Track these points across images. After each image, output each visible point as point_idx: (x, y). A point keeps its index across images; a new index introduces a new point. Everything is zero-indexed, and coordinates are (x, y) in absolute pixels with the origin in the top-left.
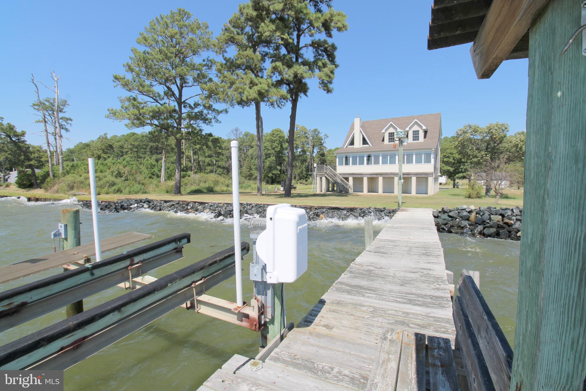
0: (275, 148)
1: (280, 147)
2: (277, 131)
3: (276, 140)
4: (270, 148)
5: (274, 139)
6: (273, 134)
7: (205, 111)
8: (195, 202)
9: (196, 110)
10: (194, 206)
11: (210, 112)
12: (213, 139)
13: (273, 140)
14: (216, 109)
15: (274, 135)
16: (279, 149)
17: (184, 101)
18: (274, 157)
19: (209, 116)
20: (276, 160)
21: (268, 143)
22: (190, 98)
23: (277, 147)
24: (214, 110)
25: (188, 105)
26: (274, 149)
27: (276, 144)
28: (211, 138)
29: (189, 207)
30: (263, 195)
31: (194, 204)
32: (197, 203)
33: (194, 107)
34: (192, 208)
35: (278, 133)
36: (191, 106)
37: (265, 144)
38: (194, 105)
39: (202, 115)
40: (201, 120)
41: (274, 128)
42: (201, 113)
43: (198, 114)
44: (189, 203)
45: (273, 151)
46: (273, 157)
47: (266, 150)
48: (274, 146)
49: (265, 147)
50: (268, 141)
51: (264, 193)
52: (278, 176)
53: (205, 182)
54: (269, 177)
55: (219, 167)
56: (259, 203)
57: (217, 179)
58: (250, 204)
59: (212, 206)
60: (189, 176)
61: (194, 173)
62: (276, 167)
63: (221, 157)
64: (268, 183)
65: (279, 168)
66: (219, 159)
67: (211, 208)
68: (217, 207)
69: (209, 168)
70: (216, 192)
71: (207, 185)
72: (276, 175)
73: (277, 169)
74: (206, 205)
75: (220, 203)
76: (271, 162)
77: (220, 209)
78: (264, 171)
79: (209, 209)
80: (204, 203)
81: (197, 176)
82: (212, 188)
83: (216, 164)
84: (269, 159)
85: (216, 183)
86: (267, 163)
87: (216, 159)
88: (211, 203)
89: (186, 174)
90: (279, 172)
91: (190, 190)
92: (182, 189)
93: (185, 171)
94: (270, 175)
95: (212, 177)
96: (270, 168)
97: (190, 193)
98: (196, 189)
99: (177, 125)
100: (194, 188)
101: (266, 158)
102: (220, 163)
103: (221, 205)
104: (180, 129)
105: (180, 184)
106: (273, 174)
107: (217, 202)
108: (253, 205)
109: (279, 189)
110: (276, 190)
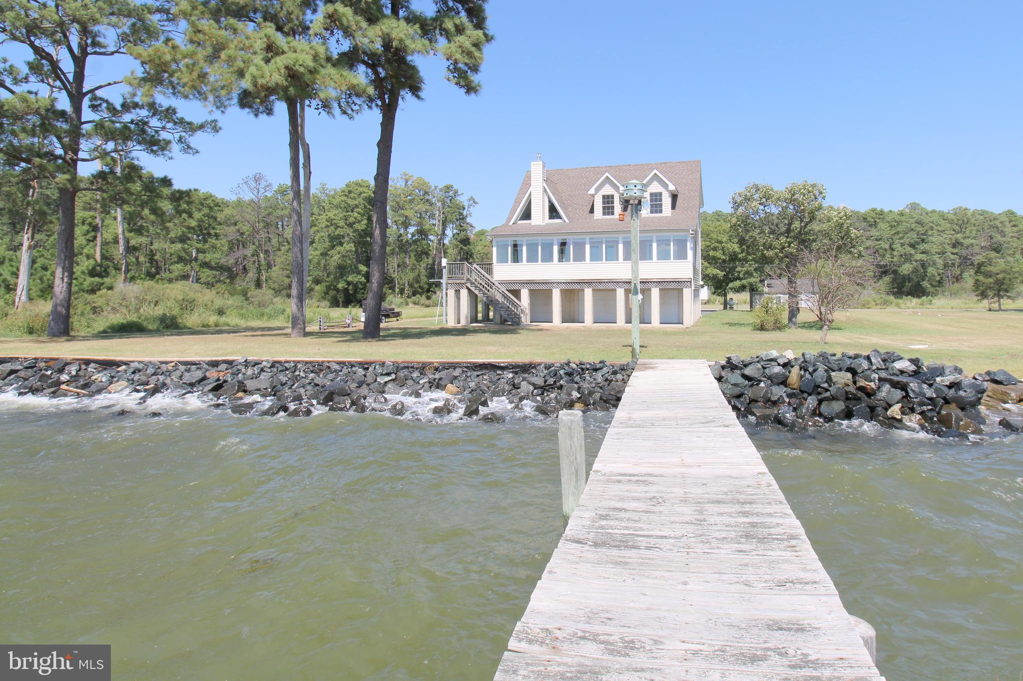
0: (354, 223)
1: (365, 222)
2: (358, 184)
3: (357, 206)
4: (341, 223)
5: (350, 201)
6: (350, 192)
7: (154, 122)
8: (87, 362)
9: (127, 118)
10: (81, 373)
11: (170, 125)
12: (173, 194)
13: (349, 206)
14: (188, 119)
15: (352, 195)
16: (364, 227)
17: (92, 91)
18: (352, 245)
19: (164, 135)
20: (356, 252)
21: (336, 212)
22: (109, 84)
23: (359, 222)
24: (181, 122)
25: (105, 105)
26: (350, 225)
27: (356, 215)
28: (166, 191)
29: (64, 377)
30: (306, 334)
31: (83, 367)
32: (92, 365)
33: (119, 108)
34: (74, 379)
35: (361, 189)
36: (115, 109)
37: (331, 215)
38: (123, 105)
39: (143, 131)
40: (139, 143)
42: (142, 124)
43: (133, 126)
44: (67, 364)
45: (349, 231)
46: (348, 243)
47: (332, 228)
48: (351, 220)
49: (330, 220)
50: (338, 207)
51: (312, 328)
52: (360, 286)
53: (156, 303)
54: (338, 290)
55: (206, 265)
56: (282, 359)
57: (191, 295)
58: (256, 364)
59: (139, 371)
60: (110, 288)
61: (125, 280)
62: (356, 268)
63: (213, 240)
64: (335, 303)
65: (363, 268)
66: (207, 246)
67: (136, 377)
68: (154, 374)
69: (178, 268)
70: (185, 327)
71: (159, 311)
72: (355, 286)
73: (359, 272)
74: (124, 367)
75: (166, 363)
76: (343, 256)
77: (161, 378)
78: (328, 276)
79: (129, 380)
80: (117, 364)
81: (134, 289)
82: (174, 318)
83: (196, 259)
84: (339, 248)
85: (188, 305)
86: (335, 258)
87: (199, 246)
88: (140, 362)
89: (102, 284)
90: (363, 280)
91: (107, 324)
92: (76, 321)
93: (101, 277)
94: (341, 285)
95: (177, 290)
96: (342, 270)
97: (104, 332)
98: (125, 322)
99: (66, 153)
100: (117, 319)
101: (333, 247)
102: (208, 257)
103: (170, 367)
104: (75, 162)
105: (68, 309)
106: (349, 283)
107: (155, 359)
108: (264, 363)
109: (355, 319)
110: (348, 322)
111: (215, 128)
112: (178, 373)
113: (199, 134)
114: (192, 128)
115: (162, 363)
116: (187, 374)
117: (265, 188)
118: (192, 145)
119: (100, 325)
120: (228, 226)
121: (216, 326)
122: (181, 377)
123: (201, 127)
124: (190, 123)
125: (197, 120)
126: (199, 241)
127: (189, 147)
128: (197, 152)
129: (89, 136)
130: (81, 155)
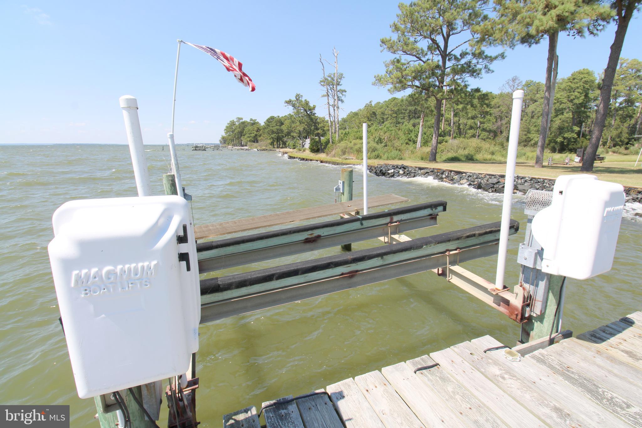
0: (574, 99)
1: (583, 97)
2: (580, 73)
3: (578, 88)
4: (565, 100)
5: (573, 86)
6: (574, 79)
7: (474, 61)
8: (451, 171)
9: (463, 61)
10: (449, 175)
11: (481, 60)
12: (480, 95)
13: (572, 88)
14: (489, 55)
15: (576, 81)
16: (581, 101)
17: (449, 53)
18: (571, 114)
19: (479, 66)
20: (573, 118)
21: (562, 93)
22: (457, 47)
23: (578, 98)
24: (486, 57)
25: (453, 57)
26: (571, 101)
27: (576, 93)
28: (477, 94)
29: (444, 176)
30: (543, 167)
31: (450, 173)
32: (453, 172)
33: (460, 57)
34: (447, 177)
35: (582, 76)
36: (457, 58)
37: (558, 96)
38: (461, 55)
39: (470, 66)
40: (468, 73)
41: (577, 70)
42: (469, 64)
43: (465, 65)
44: (444, 171)
45: (570, 105)
46: (567, 113)
47: (558, 104)
48: (572, 97)
49: (557, 99)
50: (563, 90)
51: (545, 164)
52: (573, 140)
53: (464, 149)
54: (556, 142)
55: (484, 130)
56: (537, 177)
57: (480, 145)
58: (523, 178)
59: (471, 176)
60: (446, 142)
61: (452, 138)
62: (572, 128)
63: (488, 117)
64: (554, 150)
65: (576, 129)
66: (485, 120)
67: (470, 178)
68: (476, 178)
69: (471, 132)
70: (477, 160)
71: (466, 152)
72: (569, 140)
73: (573, 131)
74: (464, 174)
75: (481, 174)
76: (563, 121)
77: (480, 180)
78: (551, 134)
79: (467, 180)
80: (462, 173)
81: (456, 142)
82: (472, 156)
83: (480, 127)
84: (560, 117)
85: (478, 150)
86: (557, 122)
87: (481, 120)
88: (470, 173)
89: (443, 140)
90: (576, 136)
91: (447, 157)
92: (438, 156)
93: (443, 136)
94: (559, 140)
95: (474, 142)
96: (561, 130)
97: (445, 160)
98: (453, 156)
99: (439, 84)
100: (451, 155)
101: (556, 116)
102: (485, 126)
103: (483, 176)
104: (442, 87)
105: (436, 151)
106: (564, 138)
107: (477, 172)
108: (527, 178)
109: (571, 160)
110: (567, 161)
111: (503, 56)
112: (486, 179)
113: (495, 62)
114: (492, 59)
115: (479, 174)
116: (490, 180)
117: (518, 85)
118: (491, 69)
119: (444, 158)
120: (495, 108)
121: (490, 160)
122: (487, 181)
123: (496, 58)
124: (491, 57)
125: (493, 55)
126: (481, 118)
127: (489, 70)
128: (493, 72)
129: (448, 75)
130: (445, 84)
